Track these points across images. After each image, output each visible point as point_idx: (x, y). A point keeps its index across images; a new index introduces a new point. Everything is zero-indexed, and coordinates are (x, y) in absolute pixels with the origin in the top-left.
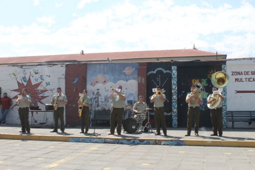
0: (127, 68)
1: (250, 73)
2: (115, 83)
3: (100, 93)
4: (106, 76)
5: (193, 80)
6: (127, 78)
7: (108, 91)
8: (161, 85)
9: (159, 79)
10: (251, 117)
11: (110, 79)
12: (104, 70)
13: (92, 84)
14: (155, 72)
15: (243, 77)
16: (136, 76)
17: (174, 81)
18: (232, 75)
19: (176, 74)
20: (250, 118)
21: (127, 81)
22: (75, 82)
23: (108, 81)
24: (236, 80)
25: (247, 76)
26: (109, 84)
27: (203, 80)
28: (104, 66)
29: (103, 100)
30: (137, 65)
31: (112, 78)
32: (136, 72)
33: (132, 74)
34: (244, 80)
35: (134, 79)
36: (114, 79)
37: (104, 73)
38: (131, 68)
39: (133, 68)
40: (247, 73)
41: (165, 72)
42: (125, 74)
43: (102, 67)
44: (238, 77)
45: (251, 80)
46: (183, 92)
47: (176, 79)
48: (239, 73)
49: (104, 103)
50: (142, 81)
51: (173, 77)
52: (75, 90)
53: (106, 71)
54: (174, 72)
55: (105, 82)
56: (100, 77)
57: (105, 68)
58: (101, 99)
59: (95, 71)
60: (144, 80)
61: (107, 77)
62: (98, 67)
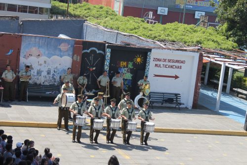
0: (62, 44)
1: (167, 61)
2: (49, 57)
3: (33, 67)
4: (40, 49)
5: (121, 62)
6: (62, 54)
7: (41, 65)
8: (93, 64)
9: (91, 58)
10: (164, 98)
11: (44, 53)
12: (39, 44)
13: (25, 57)
14: (89, 51)
15: (161, 63)
16: (71, 53)
17: (107, 63)
18: (154, 61)
19: (109, 56)
20: (162, 99)
21: (61, 57)
22: (9, 54)
23: (42, 55)
24: (156, 65)
25: (165, 63)
26: (43, 58)
27: (129, 62)
28: (39, 40)
29: (36, 74)
30: (73, 42)
31: (47, 52)
32: (72, 49)
33: (67, 51)
34: (162, 66)
35: (69, 55)
36: (49, 53)
37: (39, 47)
38: (67, 44)
39: (69, 44)
40: (165, 60)
41: (98, 52)
42: (60, 50)
43: (37, 40)
44: (158, 63)
45: (167, 66)
46: (112, 72)
47: (109, 61)
48: (159, 60)
49: (36, 77)
50: (77, 60)
51: (107, 58)
52: (8, 62)
53: (41, 45)
54: (108, 54)
55: (39, 55)
56: (34, 50)
57: (41, 41)
58: (33, 72)
59: (30, 44)
60: (79, 59)
61: (42, 51)
62: (33, 39)
